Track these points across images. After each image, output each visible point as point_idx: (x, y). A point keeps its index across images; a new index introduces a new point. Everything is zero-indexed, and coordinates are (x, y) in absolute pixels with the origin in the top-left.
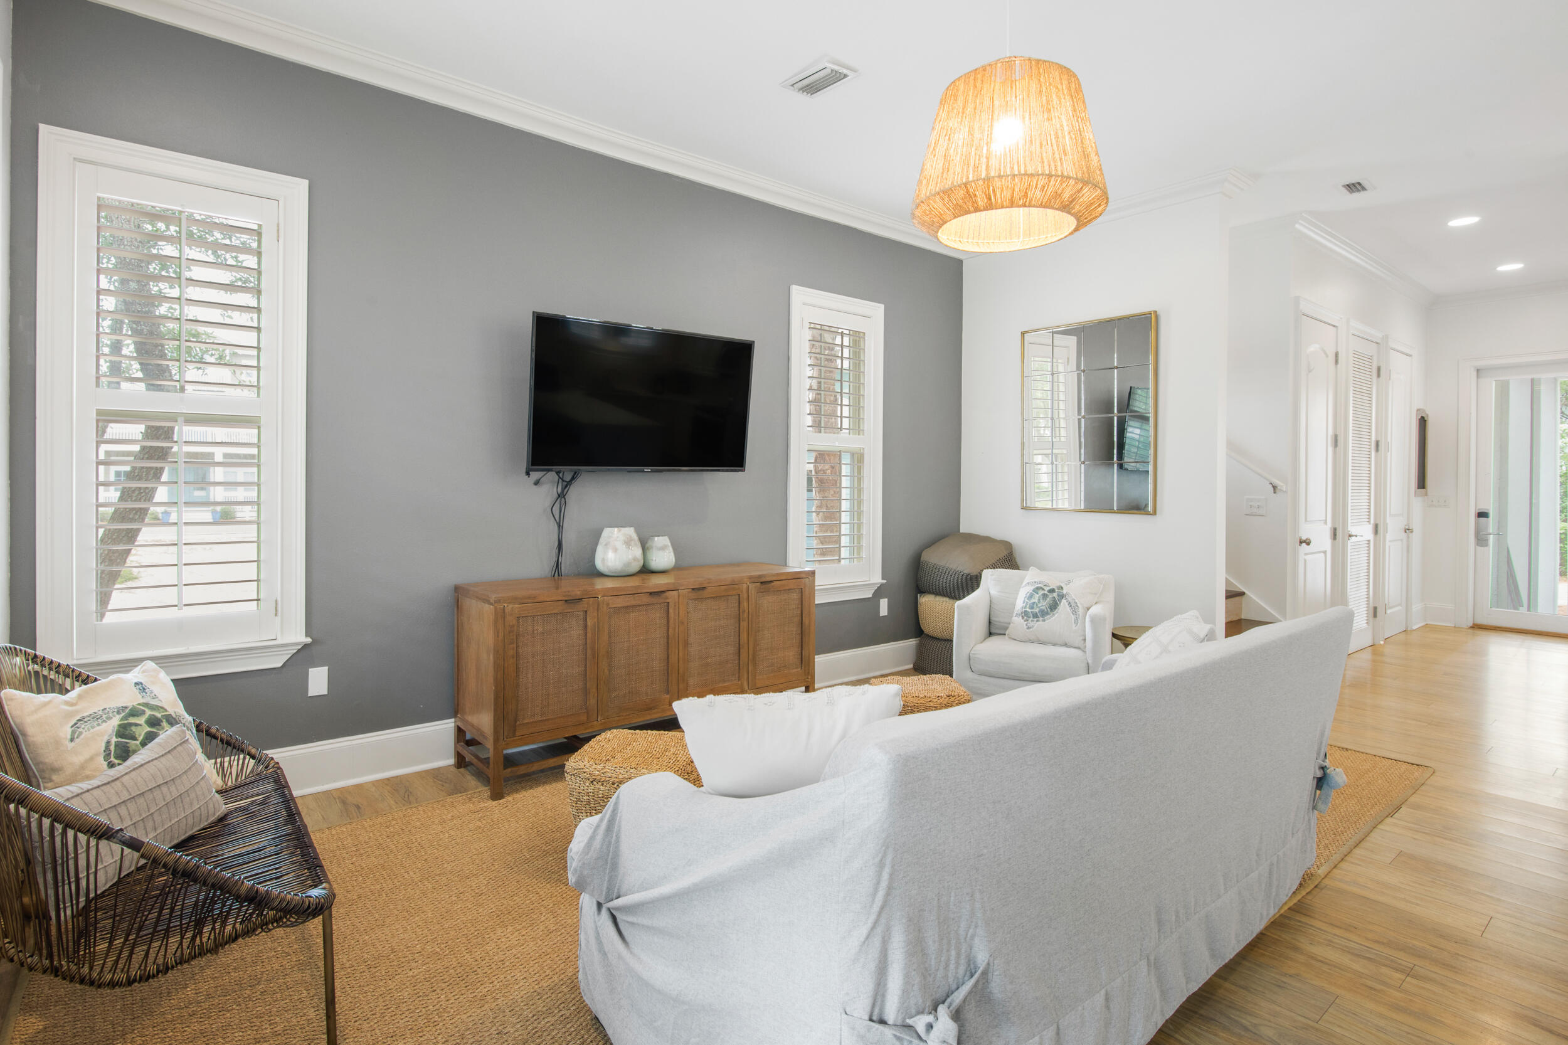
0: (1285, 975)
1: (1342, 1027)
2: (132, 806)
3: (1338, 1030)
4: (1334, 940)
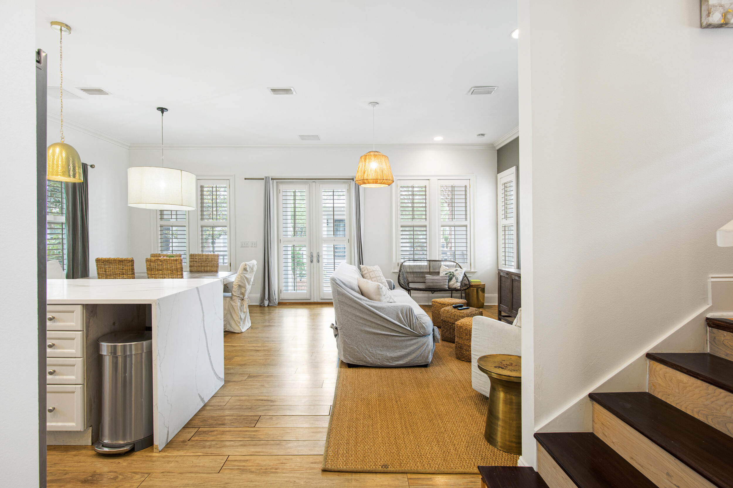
2: (434, 280)
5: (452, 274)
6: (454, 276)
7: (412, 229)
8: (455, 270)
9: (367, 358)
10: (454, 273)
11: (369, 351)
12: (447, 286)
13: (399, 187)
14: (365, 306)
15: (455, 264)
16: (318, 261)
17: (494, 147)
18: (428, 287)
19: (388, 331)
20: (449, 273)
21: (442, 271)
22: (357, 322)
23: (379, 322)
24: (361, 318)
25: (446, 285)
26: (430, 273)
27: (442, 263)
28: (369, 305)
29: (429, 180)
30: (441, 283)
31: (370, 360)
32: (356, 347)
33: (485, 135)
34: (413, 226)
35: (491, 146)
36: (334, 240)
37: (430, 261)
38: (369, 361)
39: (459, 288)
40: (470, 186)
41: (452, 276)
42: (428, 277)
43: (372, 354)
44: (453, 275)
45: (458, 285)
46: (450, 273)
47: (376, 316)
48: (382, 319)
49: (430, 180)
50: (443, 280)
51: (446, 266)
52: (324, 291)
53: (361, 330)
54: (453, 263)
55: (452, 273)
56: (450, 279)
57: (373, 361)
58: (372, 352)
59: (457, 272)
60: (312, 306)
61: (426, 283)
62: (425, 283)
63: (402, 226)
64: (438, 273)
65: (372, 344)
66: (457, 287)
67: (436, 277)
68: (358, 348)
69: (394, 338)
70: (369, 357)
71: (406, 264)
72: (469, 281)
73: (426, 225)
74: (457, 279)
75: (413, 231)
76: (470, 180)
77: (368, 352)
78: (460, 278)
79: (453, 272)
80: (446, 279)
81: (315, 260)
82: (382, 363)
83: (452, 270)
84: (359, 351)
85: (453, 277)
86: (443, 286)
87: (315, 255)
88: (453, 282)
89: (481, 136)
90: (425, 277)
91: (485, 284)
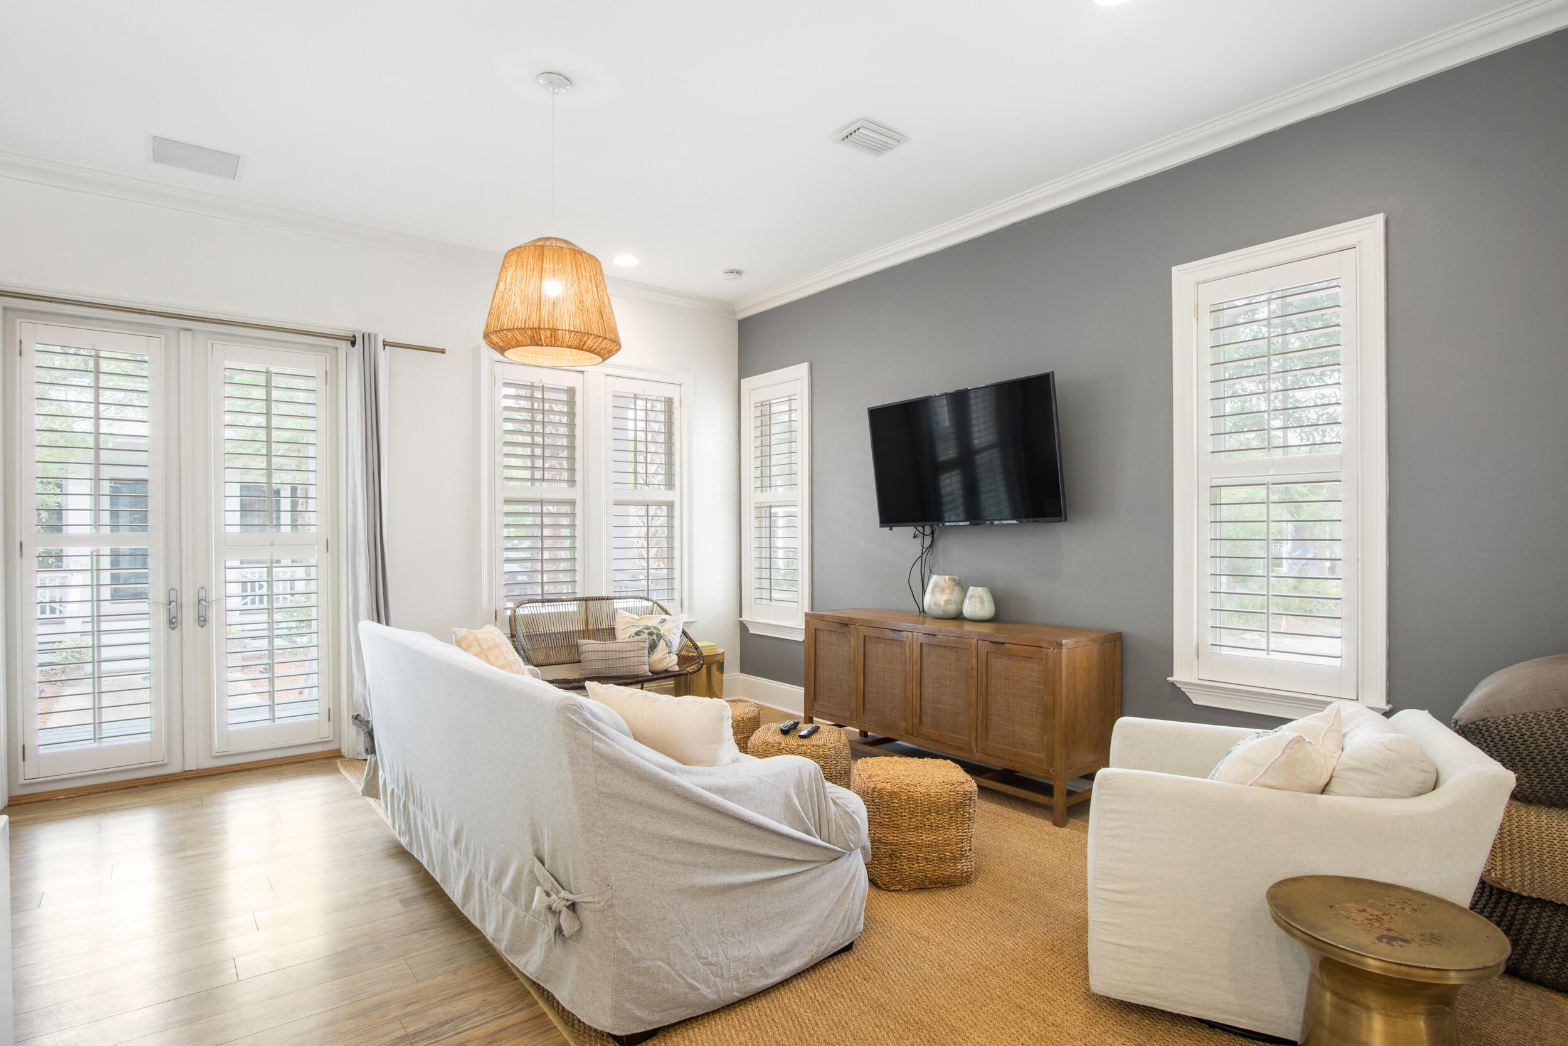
0: (460, 967)
1: (391, 968)
2: (603, 653)
3: (391, 965)
4: (480, 1018)
5: (655, 632)
6: (659, 636)
7: (538, 509)
8: (659, 620)
9: (698, 989)
10: (660, 630)
11: (703, 961)
12: (647, 668)
13: (499, 384)
14: (699, 796)
15: (650, 604)
16: (203, 621)
17: (734, 312)
18: (592, 674)
19: (762, 865)
20: (647, 631)
21: (624, 625)
22: (666, 861)
23: (737, 845)
24: (679, 843)
25: (643, 663)
26: (586, 633)
27: (618, 604)
28: (710, 790)
29: (582, 372)
30: (632, 659)
31: (711, 993)
32: (663, 961)
33: (743, 275)
34: (542, 502)
35: (726, 307)
36: (272, 544)
37: (586, 600)
38: (706, 998)
39: (677, 668)
40: (681, 402)
41: (655, 637)
42: (589, 645)
43: (714, 968)
44: (657, 636)
45: (671, 662)
46: (649, 631)
47: (727, 823)
48: (746, 829)
49: (586, 373)
50: (636, 652)
51: (627, 610)
52: (230, 728)
53: (681, 891)
54: (645, 603)
55: (652, 630)
56: (653, 647)
57: (718, 993)
58: (713, 959)
59: (667, 626)
60: (175, 792)
61: (583, 664)
62: (579, 662)
63: (507, 501)
64: (611, 633)
65: (715, 931)
66: (671, 667)
67: (610, 645)
68: (668, 964)
69: (776, 887)
70: (706, 982)
71: (524, 611)
72: (697, 648)
73: (575, 500)
74: (669, 644)
75: (542, 514)
76: (680, 385)
77: (703, 964)
78: (676, 640)
79: (655, 628)
80: (643, 648)
81: (188, 616)
82: (745, 987)
83: (653, 621)
84: (673, 972)
85: (659, 641)
86: (636, 667)
87: (188, 599)
88: (661, 652)
89: (734, 275)
90: (577, 646)
91: (723, 653)
